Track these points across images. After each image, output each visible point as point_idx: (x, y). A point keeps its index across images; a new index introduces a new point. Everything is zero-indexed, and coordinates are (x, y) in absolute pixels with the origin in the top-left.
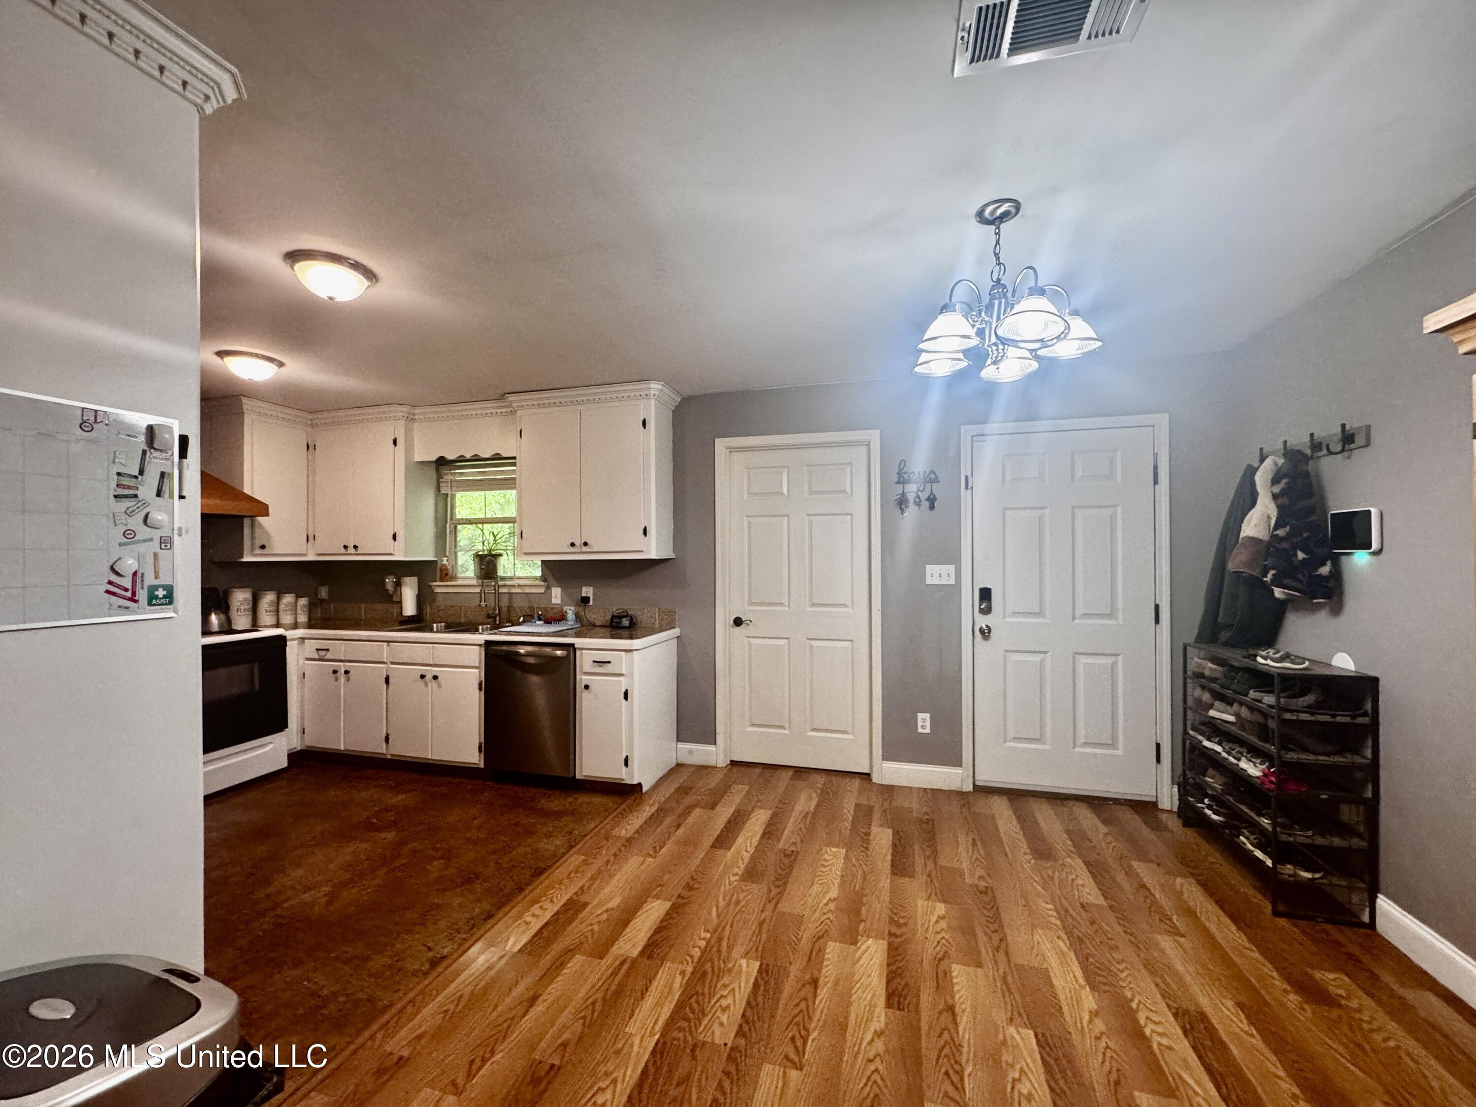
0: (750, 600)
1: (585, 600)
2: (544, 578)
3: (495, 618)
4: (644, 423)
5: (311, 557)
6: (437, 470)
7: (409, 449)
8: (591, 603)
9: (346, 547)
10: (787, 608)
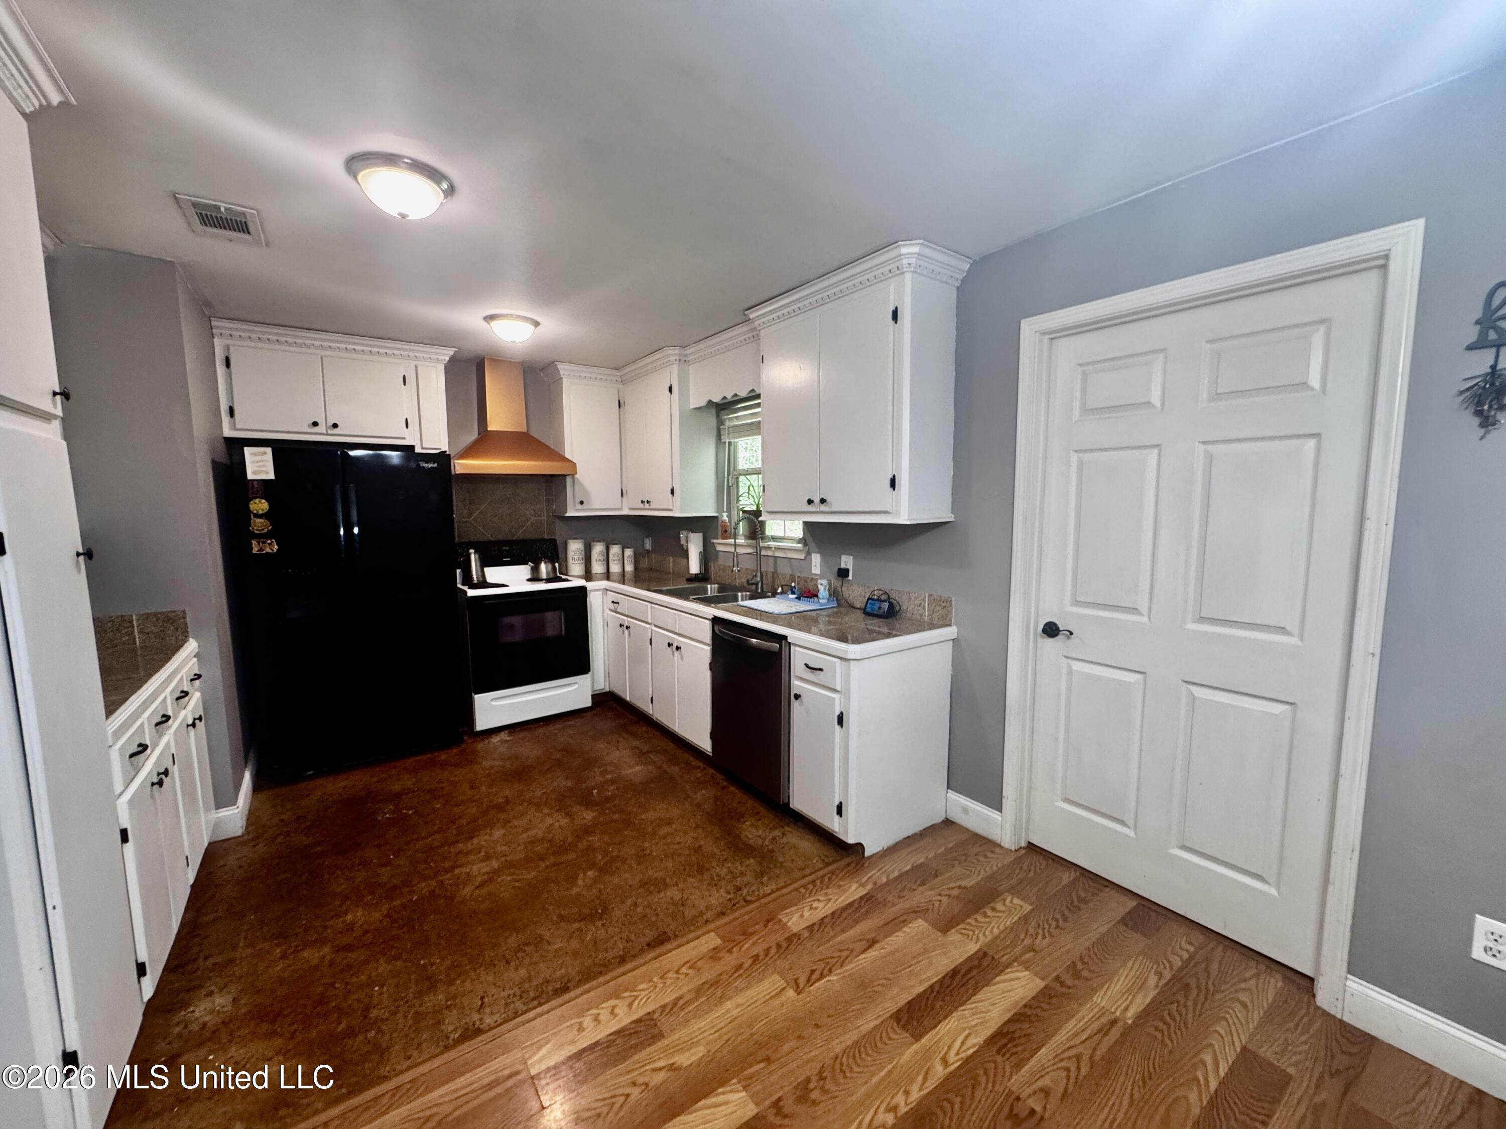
0: (1074, 594)
1: (843, 573)
2: (804, 541)
3: (757, 584)
4: (895, 315)
5: (626, 512)
6: (718, 416)
7: (684, 396)
8: (850, 578)
9: (642, 502)
10: (1145, 619)
